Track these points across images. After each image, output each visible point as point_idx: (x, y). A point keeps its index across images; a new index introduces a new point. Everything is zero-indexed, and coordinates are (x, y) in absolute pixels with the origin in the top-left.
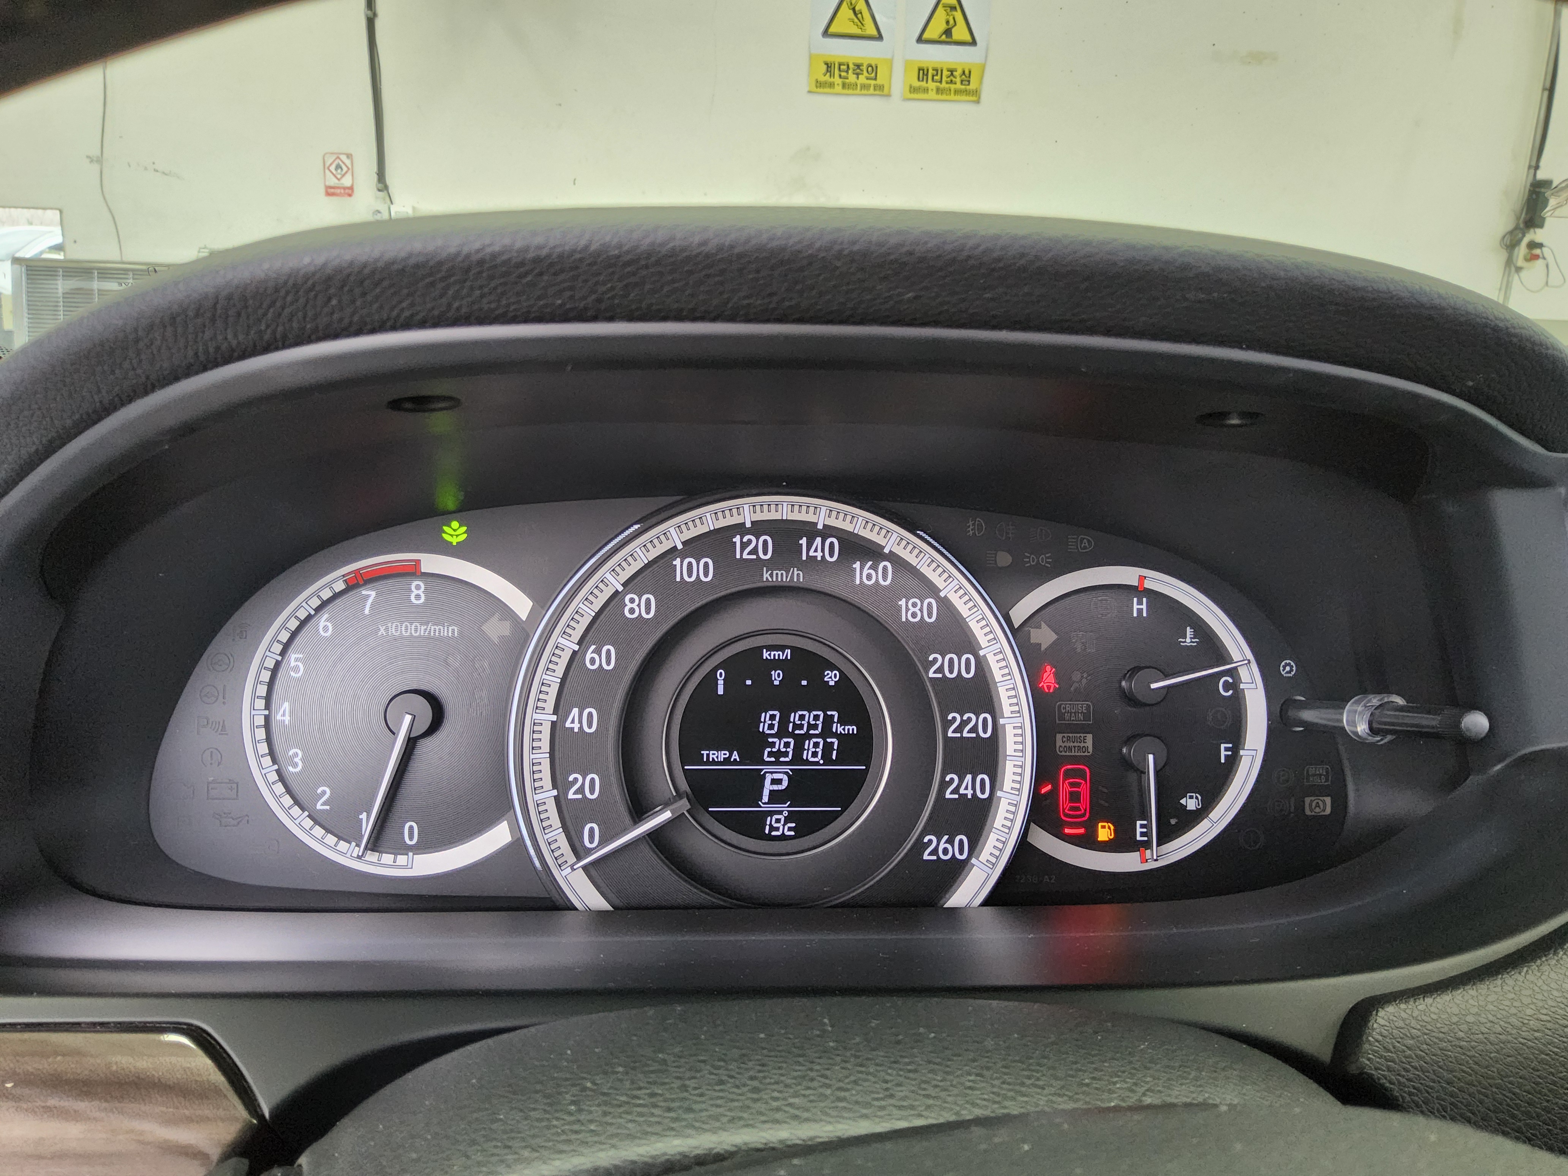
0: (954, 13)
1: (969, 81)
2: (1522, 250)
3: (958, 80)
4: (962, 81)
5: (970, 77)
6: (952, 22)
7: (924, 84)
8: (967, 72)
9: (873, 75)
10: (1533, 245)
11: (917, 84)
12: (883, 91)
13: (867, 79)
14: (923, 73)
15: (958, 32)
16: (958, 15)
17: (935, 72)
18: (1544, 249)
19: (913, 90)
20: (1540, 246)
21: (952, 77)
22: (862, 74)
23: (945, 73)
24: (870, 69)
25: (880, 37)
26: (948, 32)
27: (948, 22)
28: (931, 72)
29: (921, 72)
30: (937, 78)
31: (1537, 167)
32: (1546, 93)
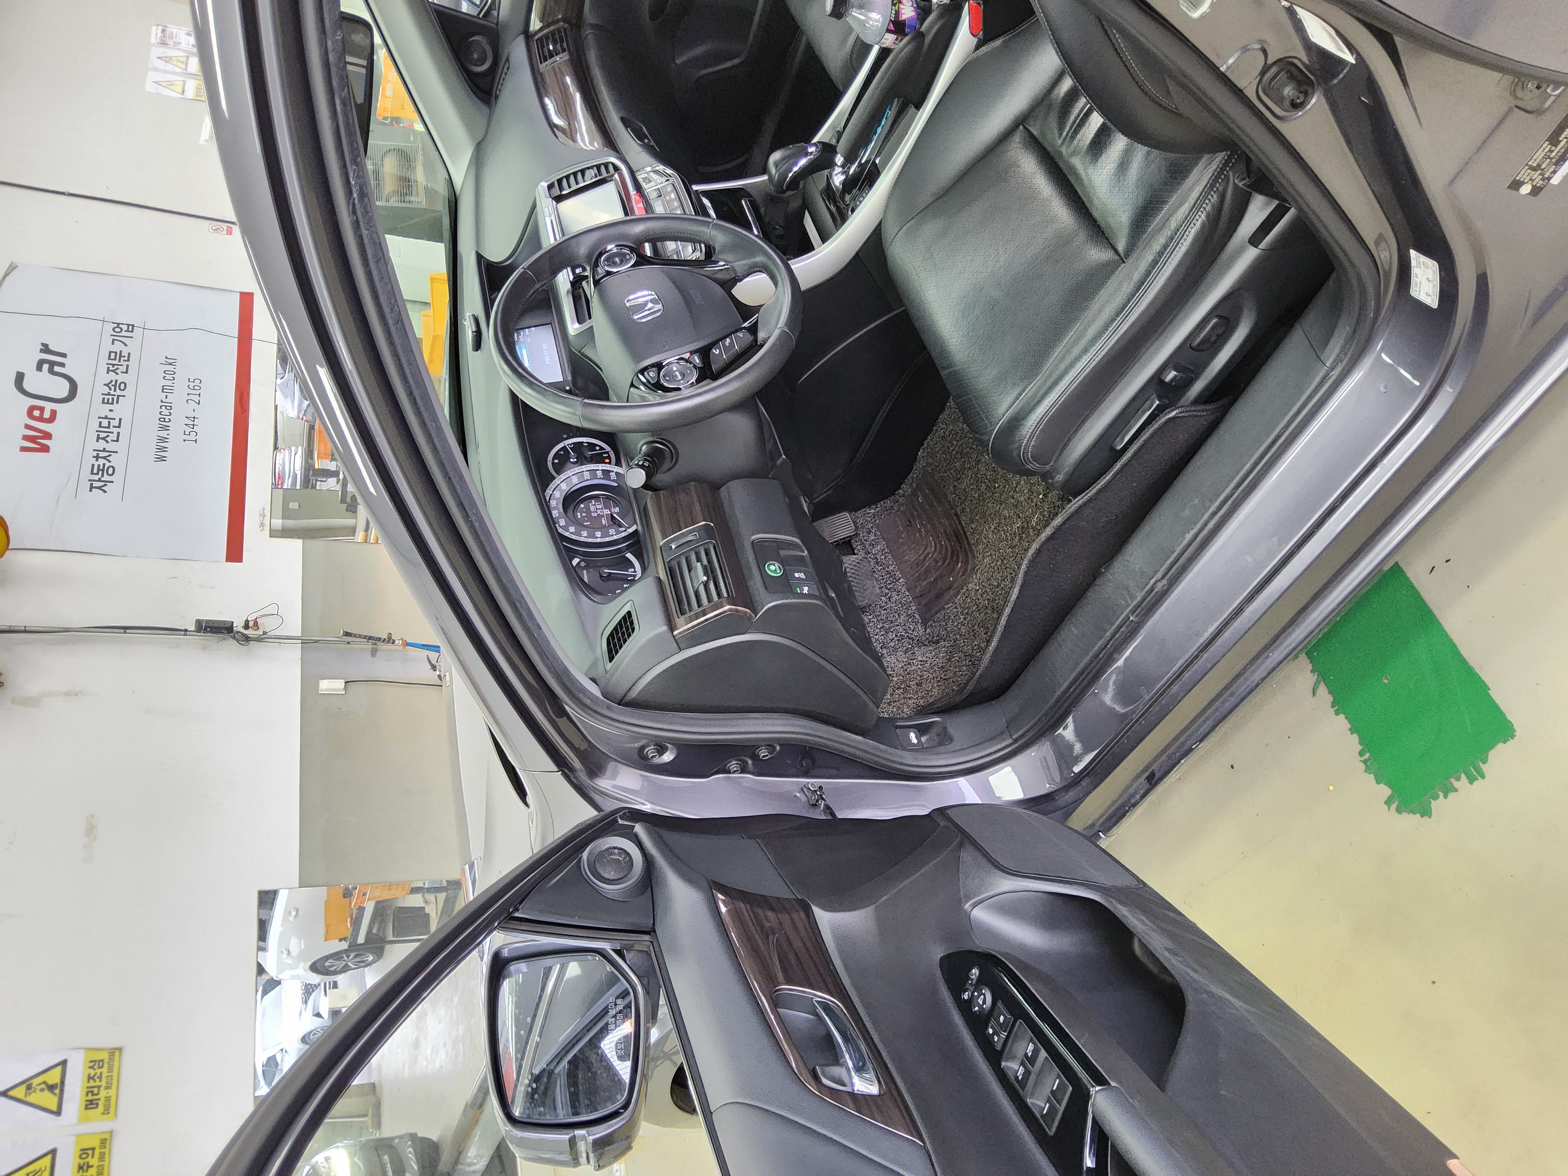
0: (34, 1085)
1: (99, 1061)
2: (249, 632)
3: (98, 1071)
4: (99, 1067)
5: (95, 1061)
6: (43, 1086)
7: (101, 1103)
8: (92, 1064)
9: (90, 1152)
10: (246, 627)
11: (101, 1108)
12: (106, 1139)
13: (93, 1157)
14: (91, 1104)
15: (53, 1077)
16: (35, 1082)
17: (90, 1094)
18: (249, 619)
19: (107, 1111)
20: (247, 622)
21: (96, 1078)
22: (88, 1163)
23: (92, 1083)
24: (84, 1156)
25: (53, 1152)
26: (51, 1088)
27: (42, 1090)
28: (90, 1097)
29: (89, 1106)
30: (96, 1091)
31: (186, 630)
32: (127, 631)
